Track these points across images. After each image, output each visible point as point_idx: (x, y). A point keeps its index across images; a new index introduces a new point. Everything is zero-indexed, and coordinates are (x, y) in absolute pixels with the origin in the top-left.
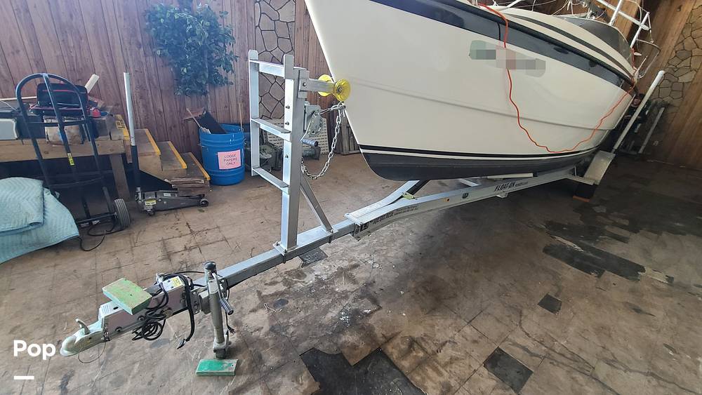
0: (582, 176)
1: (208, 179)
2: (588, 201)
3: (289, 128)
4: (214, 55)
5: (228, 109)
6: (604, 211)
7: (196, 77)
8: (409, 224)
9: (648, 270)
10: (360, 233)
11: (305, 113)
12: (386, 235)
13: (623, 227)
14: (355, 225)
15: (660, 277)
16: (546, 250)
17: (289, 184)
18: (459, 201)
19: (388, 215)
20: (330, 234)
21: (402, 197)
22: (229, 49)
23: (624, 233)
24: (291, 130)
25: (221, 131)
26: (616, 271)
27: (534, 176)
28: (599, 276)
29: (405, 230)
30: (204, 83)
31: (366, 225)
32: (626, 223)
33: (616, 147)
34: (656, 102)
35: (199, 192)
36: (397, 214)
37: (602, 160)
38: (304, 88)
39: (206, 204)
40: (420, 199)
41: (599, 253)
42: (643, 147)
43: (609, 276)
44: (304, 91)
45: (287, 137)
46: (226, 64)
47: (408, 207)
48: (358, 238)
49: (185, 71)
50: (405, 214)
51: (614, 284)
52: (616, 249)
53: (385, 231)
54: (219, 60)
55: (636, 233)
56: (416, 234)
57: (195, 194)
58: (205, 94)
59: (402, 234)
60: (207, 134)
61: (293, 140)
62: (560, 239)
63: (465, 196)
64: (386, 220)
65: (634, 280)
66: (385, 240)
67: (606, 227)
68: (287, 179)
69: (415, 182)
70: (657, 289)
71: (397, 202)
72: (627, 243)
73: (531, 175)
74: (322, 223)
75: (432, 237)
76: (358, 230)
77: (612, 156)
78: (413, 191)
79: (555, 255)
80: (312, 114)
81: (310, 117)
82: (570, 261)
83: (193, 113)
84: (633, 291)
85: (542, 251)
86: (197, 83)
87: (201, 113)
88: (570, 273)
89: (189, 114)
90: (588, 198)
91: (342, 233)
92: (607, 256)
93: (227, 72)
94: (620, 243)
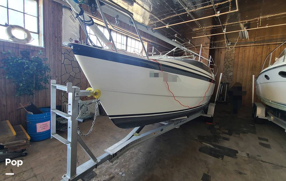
0: (207, 114)
1: (29, 139)
2: (211, 124)
3: (70, 114)
4: (39, 77)
5: (45, 100)
6: (218, 127)
7: (28, 87)
8: (139, 148)
9: (239, 152)
10: (113, 159)
11: (79, 106)
12: (128, 156)
13: (226, 134)
14: (110, 155)
15: (244, 155)
16: (200, 150)
17: (71, 142)
18: (160, 133)
19: (127, 146)
20: (96, 163)
21: (133, 135)
22: (47, 74)
23: (227, 136)
24: (71, 115)
25: (40, 112)
26: (229, 155)
27: (188, 117)
28: (222, 159)
29: (137, 151)
30: (32, 89)
31: (116, 154)
32: (227, 131)
33: (216, 101)
34: (224, 83)
35: (22, 148)
36: (132, 144)
37: (212, 107)
38: (78, 96)
39: (26, 154)
40: (142, 135)
41: (220, 147)
42: (225, 99)
43: (226, 158)
44: (77, 97)
45: (69, 118)
46: (45, 80)
47: (136, 140)
48: (112, 162)
49: (21, 85)
50: (136, 144)
51: (229, 162)
52: (226, 144)
53: (128, 154)
54: (42, 79)
55: (231, 135)
56: (143, 152)
57: (19, 150)
58: (32, 94)
59: (136, 154)
60: (31, 115)
61: (72, 120)
62: (204, 143)
63: (162, 130)
64: (126, 149)
65: (235, 158)
66: (128, 159)
67: (221, 135)
68: (70, 139)
69: (138, 128)
70: (245, 160)
71: (131, 138)
72: (229, 140)
73: (186, 117)
74: (91, 158)
75: (150, 152)
76: (111, 158)
77: (215, 104)
78: (138, 132)
79: (204, 152)
80: (82, 106)
81: (81, 107)
82: (210, 154)
83: (23, 105)
84: (236, 164)
85: (198, 151)
86: (28, 90)
87: (29, 104)
88: (211, 160)
89: (21, 106)
90: (211, 123)
91: (103, 161)
92: (224, 148)
93: (45, 84)
94: (227, 141)
